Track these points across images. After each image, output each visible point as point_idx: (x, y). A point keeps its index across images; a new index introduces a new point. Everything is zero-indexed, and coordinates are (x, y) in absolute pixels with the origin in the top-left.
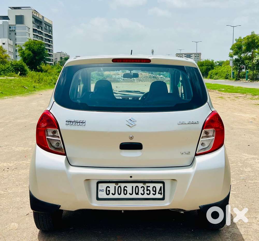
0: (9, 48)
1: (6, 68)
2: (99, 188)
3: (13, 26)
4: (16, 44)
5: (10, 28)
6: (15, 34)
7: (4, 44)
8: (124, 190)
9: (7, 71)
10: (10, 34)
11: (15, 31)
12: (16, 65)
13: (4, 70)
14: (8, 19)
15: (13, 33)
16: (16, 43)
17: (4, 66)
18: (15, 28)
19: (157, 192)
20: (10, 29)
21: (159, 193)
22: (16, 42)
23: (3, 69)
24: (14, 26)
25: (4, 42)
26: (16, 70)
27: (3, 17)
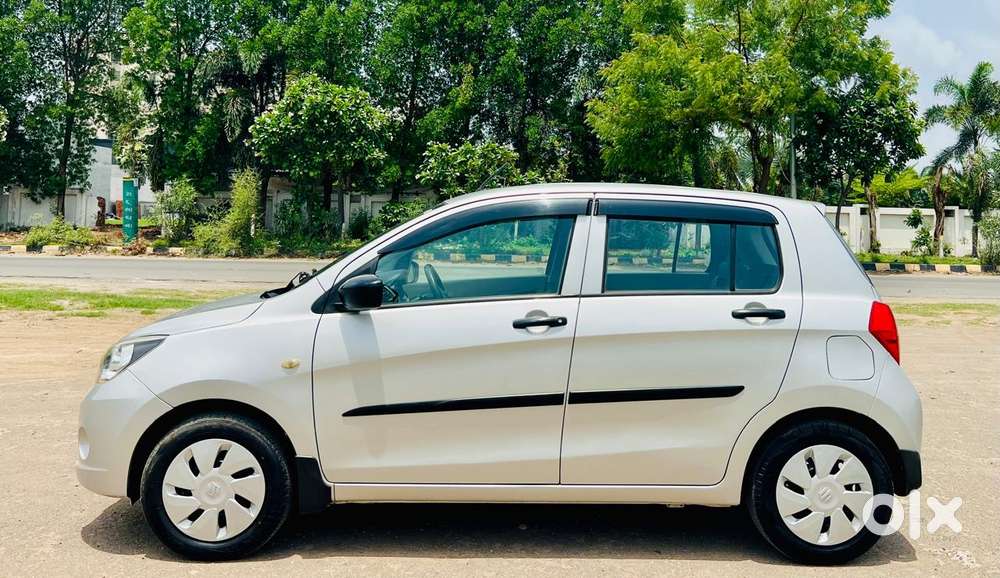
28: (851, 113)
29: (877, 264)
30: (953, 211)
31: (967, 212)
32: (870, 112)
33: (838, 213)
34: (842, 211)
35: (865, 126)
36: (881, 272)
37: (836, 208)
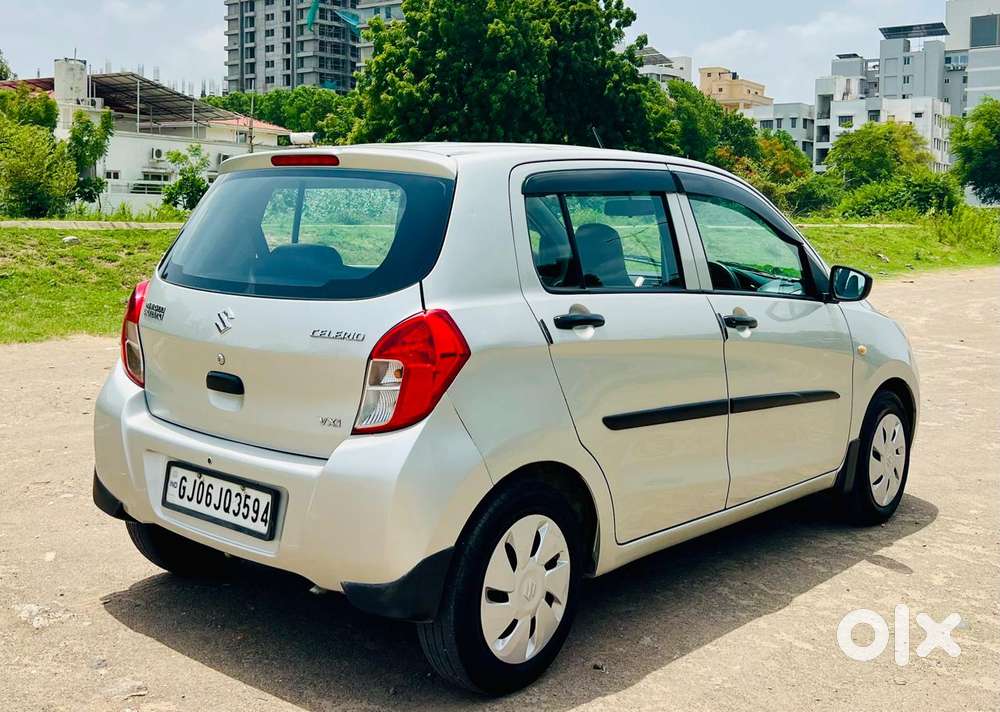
0: (936, 127)
1: (887, 194)
2: (172, 479)
3: (959, 55)
4: (964, 115)
5: (948, 60)
6: (965, 80)
7: (918, 115)
8: (208, 494)
9: (891, 203)
10: (947, 81)
11: (963, 69)
12: (920, 186)
13: (883, 201)
14: (945, 33)
15: (956, 78)
16: (965, 109)
17: (882, 185)
18: (965, 59)
19: (260, 516)
20: (948, 65)
21: (262, 520)
22: (966, 106)
23: (880, 197)
24: (964, 54)
25: (919, 110)
26: (920, 200)
27: (926, 28)
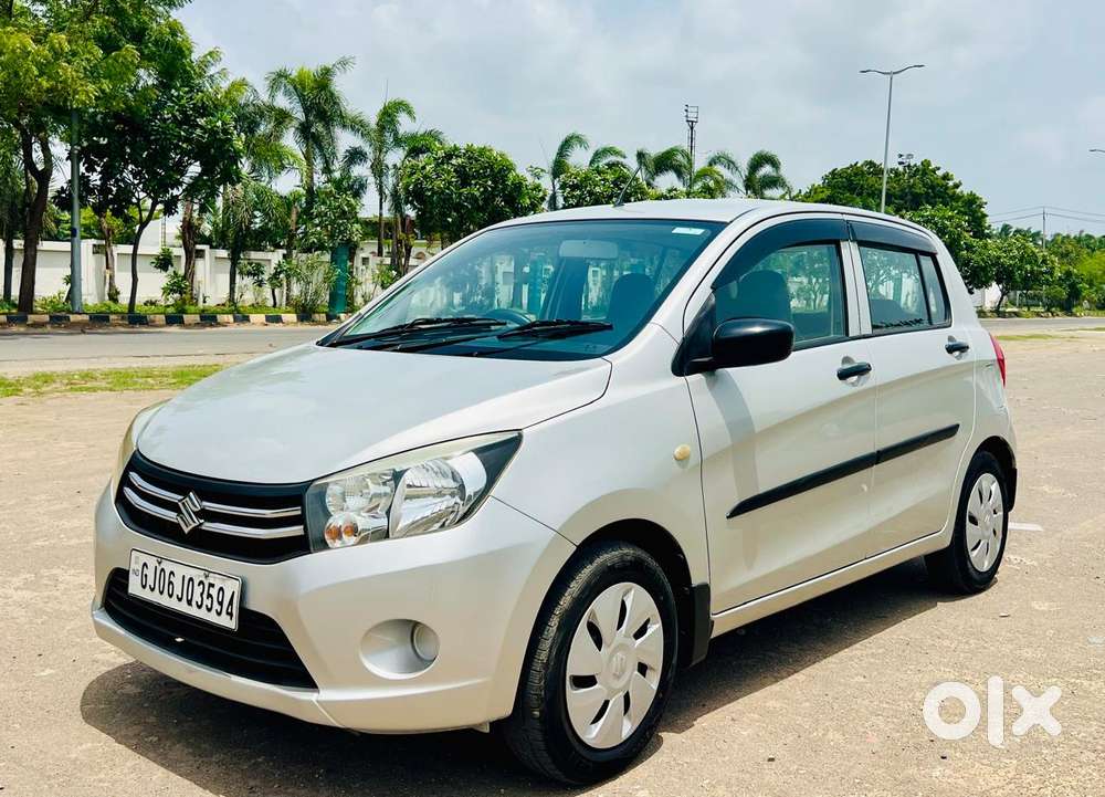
28: (165, 120)
29: (185, 316)
30: (203, 251)
31: (224, 253)
32: (187, 121)
33: (134, 255)
34: (139, 252)
35: (179, 138)
36: (189, 326)
37: (132, 247)
